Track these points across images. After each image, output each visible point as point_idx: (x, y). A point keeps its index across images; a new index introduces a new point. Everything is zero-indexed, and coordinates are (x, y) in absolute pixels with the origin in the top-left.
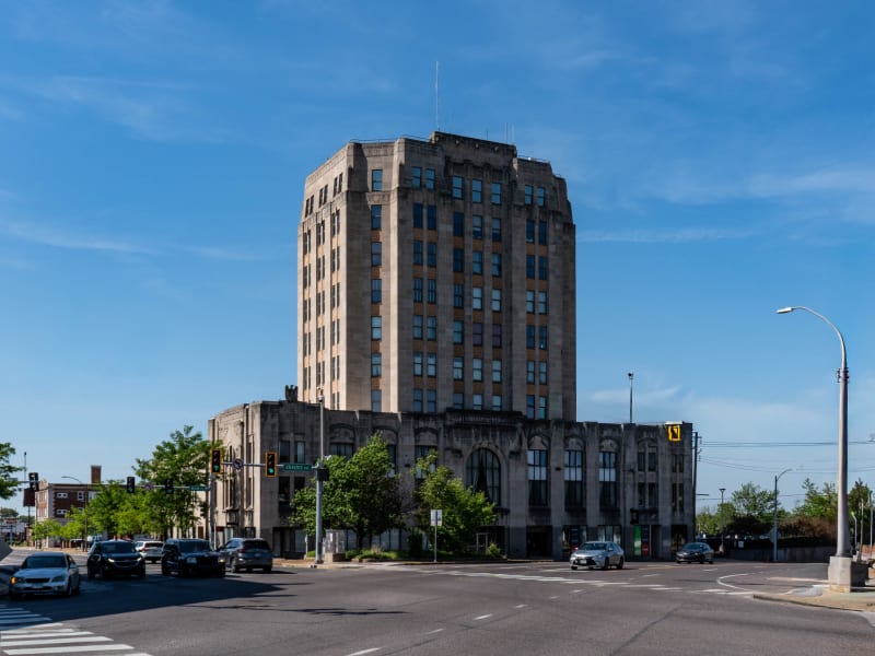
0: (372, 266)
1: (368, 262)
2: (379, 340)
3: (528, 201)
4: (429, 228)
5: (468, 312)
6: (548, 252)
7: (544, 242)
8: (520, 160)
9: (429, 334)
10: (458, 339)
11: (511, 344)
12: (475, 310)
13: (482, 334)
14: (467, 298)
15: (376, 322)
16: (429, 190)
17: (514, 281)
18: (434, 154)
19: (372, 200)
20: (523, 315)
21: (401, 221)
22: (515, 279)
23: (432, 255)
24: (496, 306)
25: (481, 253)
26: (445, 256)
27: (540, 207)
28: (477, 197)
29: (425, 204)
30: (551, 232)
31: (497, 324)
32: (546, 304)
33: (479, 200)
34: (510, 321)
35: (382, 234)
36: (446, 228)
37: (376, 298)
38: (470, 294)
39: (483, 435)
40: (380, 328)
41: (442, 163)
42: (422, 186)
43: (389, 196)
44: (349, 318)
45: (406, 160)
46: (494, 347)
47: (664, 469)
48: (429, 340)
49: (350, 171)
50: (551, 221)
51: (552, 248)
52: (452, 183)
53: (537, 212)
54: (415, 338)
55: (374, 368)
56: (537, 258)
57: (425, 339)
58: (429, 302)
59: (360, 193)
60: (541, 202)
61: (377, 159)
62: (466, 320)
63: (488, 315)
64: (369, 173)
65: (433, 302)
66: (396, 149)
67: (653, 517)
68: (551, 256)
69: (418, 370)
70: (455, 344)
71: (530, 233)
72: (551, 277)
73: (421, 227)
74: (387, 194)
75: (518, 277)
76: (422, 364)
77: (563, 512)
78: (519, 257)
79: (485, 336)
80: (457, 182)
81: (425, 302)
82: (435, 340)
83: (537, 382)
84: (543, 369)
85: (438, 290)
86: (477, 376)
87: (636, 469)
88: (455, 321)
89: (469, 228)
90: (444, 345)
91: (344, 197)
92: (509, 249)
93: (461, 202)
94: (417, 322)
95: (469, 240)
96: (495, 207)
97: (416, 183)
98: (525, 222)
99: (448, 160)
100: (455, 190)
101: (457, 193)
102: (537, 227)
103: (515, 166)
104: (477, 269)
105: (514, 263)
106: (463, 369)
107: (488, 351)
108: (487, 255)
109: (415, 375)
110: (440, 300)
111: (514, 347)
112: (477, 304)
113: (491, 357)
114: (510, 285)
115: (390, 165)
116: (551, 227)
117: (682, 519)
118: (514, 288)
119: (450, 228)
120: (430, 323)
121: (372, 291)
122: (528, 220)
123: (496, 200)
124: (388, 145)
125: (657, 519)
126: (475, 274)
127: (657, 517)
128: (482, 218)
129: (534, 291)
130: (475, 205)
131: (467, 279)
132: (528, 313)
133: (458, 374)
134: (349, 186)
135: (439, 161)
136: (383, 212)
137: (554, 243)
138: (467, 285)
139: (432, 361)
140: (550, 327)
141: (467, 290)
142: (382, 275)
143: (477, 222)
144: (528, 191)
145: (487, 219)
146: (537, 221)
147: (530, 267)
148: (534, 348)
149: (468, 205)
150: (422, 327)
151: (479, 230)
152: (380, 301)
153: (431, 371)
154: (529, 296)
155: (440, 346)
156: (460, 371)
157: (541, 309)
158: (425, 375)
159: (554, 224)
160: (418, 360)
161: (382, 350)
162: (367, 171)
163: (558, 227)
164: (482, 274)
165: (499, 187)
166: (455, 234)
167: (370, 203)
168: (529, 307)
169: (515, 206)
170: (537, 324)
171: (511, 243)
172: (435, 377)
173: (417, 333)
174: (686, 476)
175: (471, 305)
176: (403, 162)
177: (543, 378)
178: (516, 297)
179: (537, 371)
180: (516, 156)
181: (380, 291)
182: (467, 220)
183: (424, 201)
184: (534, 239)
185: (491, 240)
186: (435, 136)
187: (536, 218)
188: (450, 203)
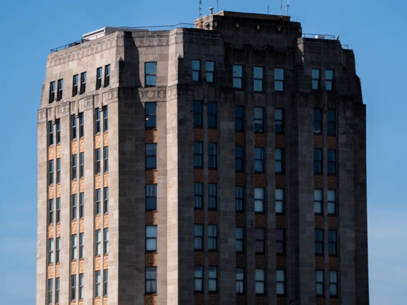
0: (147, 169)
1: (141, 166)
2: (154, 252)
3: (315, 85)
4: (209, 128)
5: (250, 217)
6: (337, 142)
7: (333, 133)
8: (306, 39)
9: (210, 244)
10: (239, 247)
11: (297, 251)
12: (257, 213)
13: (264, 241)
14: (249, 200)
15: (150, 231)
16: (209, 83)
17: (300, 179)
18: (214, 42)
19: (146, 97)
20: (310, 218)
21: (181, 122)
22: (302, 176)
23: (213, 157)
24: (279, 208)
25: (264, 148)
26: (227, 157)
27: (328, 92)
28: (258, 86)
29: (206, 101)
30: (341, 121)
31: (281, 228)
32: (336, 203)
33: (260, 89)
34: (296, 224)
35: (157, 135)
36: (227, 125)
37: (150, 205)
38: (252, 196)
40: (155, 238)
41: (222, 52)
42: (202, 79)
43: (165, 92)
44: (122, 228)
45: (184, 52)
46: (278, 254)
48: (210, 251)
49: (122, 64)
50: (341, 107)
51: (342, 139)
52: (231, 72)
53: (325, 98)
54: (196, 250)
55: (148, 283)
56: (325, 150)
57: (206, 250)
58: (210, 209)
59: (132, 88)
60: (329, 86)
61: (151, 50)
62: (248, 226)
63: (271, 218)
64: (142, 67)
65: (215, 209)
66: (172, 39)
68: (341, 149)
69: (198, 285)
70: (238, 253)
71: (319, 123)
72: (342, 173)
73: (202, 126)
74: (163, 90)
75: (305, 175)
76: (203, 279)
78: (306, 151)
79: (269, 243)
80: (238, 71)
81: (206, 209)
82: (216, 251)
83: (327, 296)
84: (333, 278)
85: (219, 195)
86: (259, 288)
88: (237, 227)
89: (250, 122)
90: (226, 256)
91: (116, 94)
92: (295, 143)
93: (241, 93)
94: (198, 231)
95: (251, 135)
96: (278, 97)
97: (195, 77)
98: (312, 112)
99: (227, 46)
100: (234, 80)
101: (237, 84)
102: (325, 116)
103: (301, 47)
104: (258, 166)
105: (299, 159)
106: (244, 281)
107: (272, 259)
108: (269, 150)
109: (196, 292)
110: (222, 206)
111: (301, 254)
112: (258, 207)
113: (275, 268)
114: (295, 184)
115: (165, 57)
116: (342, 114)
118: (300, 187)
119: (231, 125)
120: (210, 231)
121: (146, 197)
122: (315, 108)
123: (279, 87)
124: (162, 35)
126: (257, 172)
128: (264, 109)
129: (322, 190)
130: (257, 95)
131: (249, 179)
132: (316, 214)
133: (240, 287)
134: (120, 82)
135: (220, 50)
136: (158, 109)
137: (344, 133)
138: (248, 186)
139: (212, 274)
140: (341, 229)
141: (248, 192)
142: (158, 179)
143: (258, 113)
144: (315, 74)
145: (270, 110)
146: (326, 108)
147: (318, 162)
148: (323, 255)
149: (250, 96)
150: (202, 237)
151: (260, 122)
152: (155, 209)
153: (212, 286)
154: (317, 195)
155: (222, 257)
156: (241, 284)
157: (330, 209)
158: (206, 291)
159: (345, 112)
160: (199, 274)
161: (157, 263)
162: (138, 63)
163: (349, 114)
164: (264, 172)
165: (282, 71)
166: (236, 131)
167: (144, 100)
168: (317, 208)
169: (302, 94)
170: (326, 228)
171: (297, 135)
172: (216, 292)
173: (197, 244)
175: (253, 208)
176: (182, 55)
177: (333, 289)
178: (303, 197)
179: (327, 283)
180: (300, 35)
181: (155, 197)
182: (248, 113)
183: (205, 97)
184: (322, 130)
185: (274, 133)
186: (214, 21)
187: (324, 105)
188: (231, 96)
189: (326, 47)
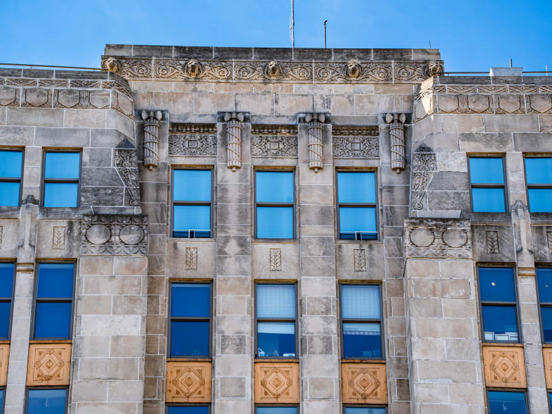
18: (82, 101)
29: (25, 256)
56: (538, 394)
146: (527, 261)
183: (21, 246)
184: (518, 329)
185: (335, 356)
186: (105, 58)
187: (519, 251)
188: (131, 237)
189: (524, 94)
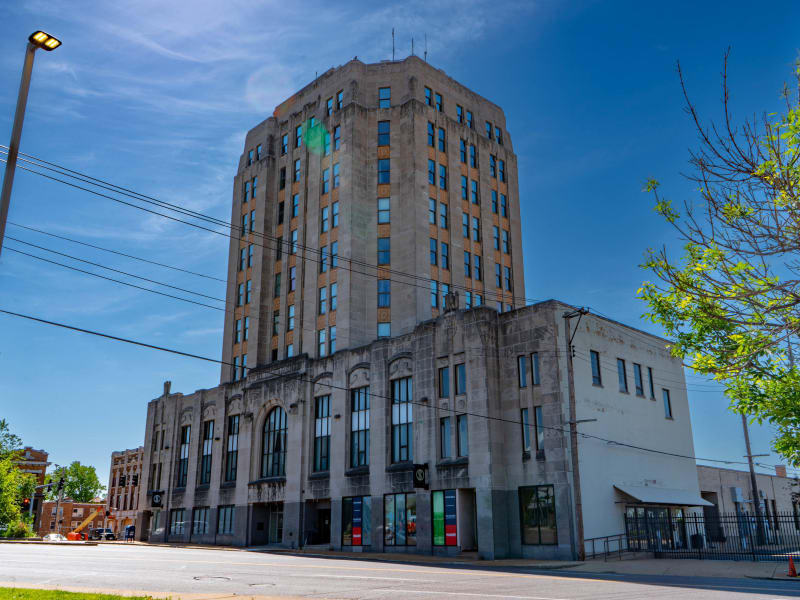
39: (271, 391)
47: (475, 386)
67: (461, 472)
77: (343, 478)
87: (432, 397)
117: (543, 474)
125: (466, 477)
127: (467, 473)
174: (546, 388)
